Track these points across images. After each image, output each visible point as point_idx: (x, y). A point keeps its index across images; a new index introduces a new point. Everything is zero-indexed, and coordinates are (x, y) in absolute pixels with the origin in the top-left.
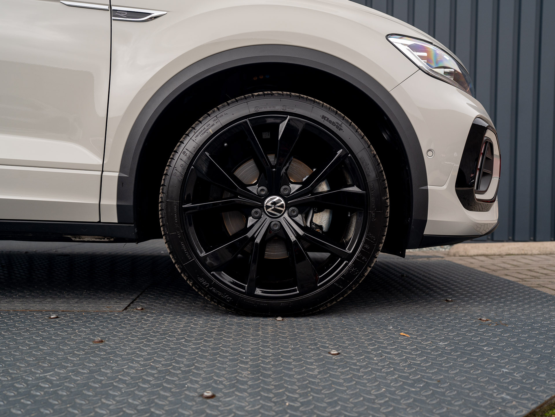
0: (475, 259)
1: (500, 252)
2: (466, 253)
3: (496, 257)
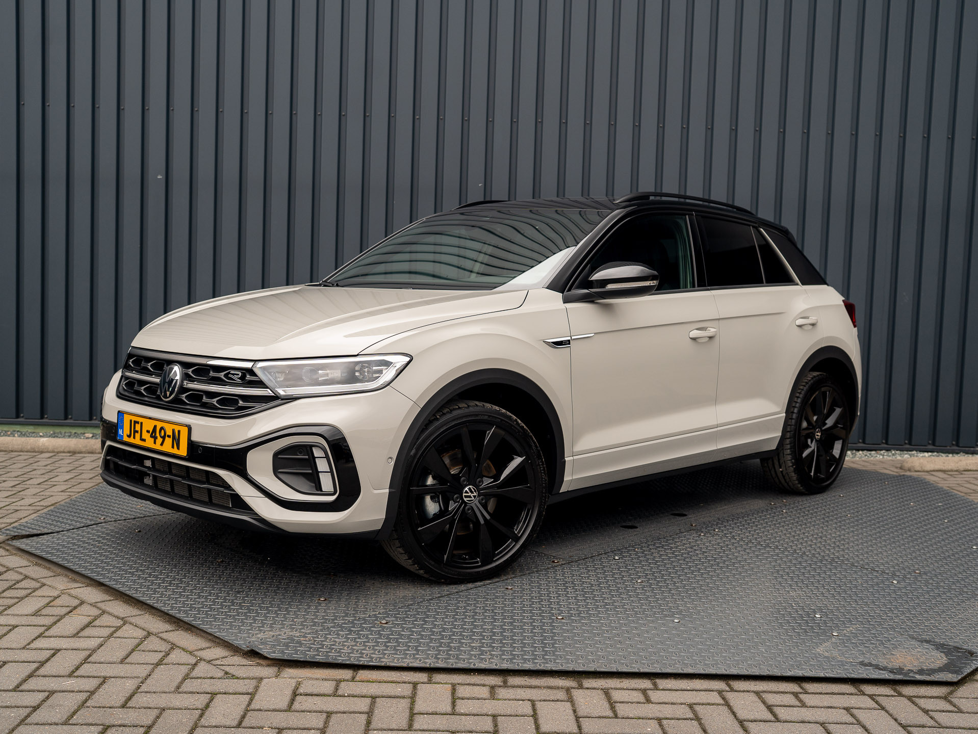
0: (932, 475)
1: (958, 467)
2: (921, 467)
3: (954, 473)
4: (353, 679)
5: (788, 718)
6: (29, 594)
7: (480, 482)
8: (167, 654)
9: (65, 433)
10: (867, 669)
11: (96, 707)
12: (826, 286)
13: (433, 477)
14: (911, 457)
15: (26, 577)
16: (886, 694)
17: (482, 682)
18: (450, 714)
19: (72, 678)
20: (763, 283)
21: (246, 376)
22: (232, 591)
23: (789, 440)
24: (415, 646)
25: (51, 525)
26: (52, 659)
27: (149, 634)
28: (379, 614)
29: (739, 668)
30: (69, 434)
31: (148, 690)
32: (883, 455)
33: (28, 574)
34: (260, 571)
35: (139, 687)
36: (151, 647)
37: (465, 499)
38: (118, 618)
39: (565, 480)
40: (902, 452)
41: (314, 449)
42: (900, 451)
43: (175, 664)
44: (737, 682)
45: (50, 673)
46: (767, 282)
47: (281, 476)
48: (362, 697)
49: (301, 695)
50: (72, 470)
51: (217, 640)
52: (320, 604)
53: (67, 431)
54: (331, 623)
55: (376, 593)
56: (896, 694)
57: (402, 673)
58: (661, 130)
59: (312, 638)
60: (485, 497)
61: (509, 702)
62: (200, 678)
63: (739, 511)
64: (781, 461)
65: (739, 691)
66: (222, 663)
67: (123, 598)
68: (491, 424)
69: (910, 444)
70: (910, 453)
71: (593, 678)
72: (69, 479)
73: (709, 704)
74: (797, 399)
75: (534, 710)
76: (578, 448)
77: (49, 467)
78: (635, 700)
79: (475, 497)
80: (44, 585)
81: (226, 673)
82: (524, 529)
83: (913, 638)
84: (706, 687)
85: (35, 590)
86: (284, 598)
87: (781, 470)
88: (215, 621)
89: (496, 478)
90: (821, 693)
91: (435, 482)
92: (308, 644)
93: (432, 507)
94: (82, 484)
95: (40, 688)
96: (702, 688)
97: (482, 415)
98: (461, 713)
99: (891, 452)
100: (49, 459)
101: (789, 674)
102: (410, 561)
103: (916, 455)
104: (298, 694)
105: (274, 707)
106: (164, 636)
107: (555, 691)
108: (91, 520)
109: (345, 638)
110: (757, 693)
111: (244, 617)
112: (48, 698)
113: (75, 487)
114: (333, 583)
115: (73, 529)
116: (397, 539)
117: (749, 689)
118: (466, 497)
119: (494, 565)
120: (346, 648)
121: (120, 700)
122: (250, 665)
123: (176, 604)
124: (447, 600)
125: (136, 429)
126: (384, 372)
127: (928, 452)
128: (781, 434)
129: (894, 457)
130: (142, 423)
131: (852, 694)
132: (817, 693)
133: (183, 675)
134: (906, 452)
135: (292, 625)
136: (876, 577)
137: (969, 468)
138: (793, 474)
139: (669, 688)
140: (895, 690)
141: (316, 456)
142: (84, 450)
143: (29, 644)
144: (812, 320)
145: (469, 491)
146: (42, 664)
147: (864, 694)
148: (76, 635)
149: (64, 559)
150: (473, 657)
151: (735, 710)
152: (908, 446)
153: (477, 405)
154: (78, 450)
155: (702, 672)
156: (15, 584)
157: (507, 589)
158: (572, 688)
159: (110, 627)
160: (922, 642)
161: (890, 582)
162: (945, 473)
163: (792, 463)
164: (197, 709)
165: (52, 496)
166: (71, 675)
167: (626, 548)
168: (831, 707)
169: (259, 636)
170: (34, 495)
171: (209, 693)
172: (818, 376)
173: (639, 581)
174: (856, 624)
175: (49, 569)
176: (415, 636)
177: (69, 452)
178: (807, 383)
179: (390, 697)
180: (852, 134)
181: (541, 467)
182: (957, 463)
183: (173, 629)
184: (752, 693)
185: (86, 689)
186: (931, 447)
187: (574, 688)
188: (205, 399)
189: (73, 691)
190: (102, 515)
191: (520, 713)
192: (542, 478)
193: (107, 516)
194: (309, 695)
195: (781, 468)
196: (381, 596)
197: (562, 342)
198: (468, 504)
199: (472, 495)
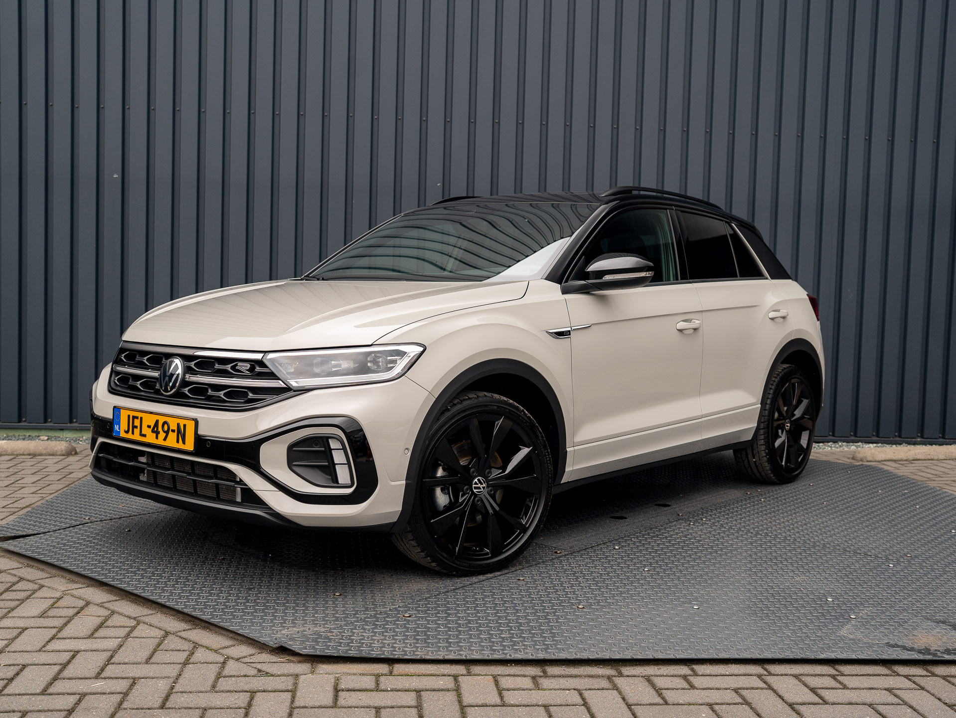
3: (905, 462)
4: (391, 673)
5: (835, 700)
6: (30, 596)
7: (488, 473)
8: (192, 653)
9: (19, 435)
10: (895, 650)
11: (133, 709)
12: (791, 280)
13: (443, 469)
14: (857, 448)
15: (21, 579)
16: (920, 674)
17: (522, 673)
18: (500, 706)
19: (100, 680)
20: (737, 277)
21: (255, 368)
22: (242, 587)
23: (763, 430)
24: (445, 638)
25: (34, 526)
26: (74, 661)
27: (167, 634)
28: (399, 607)
29: (772, 652)
30: (24, 437)
31: (183, 690)
32: (831, 447)
33: (23, 576)
34: (265, 568)
35: (172, 688)
36: (173, 647)
37: (475, 491)
38: (130, 617)
39: (566, 470)
40: (848, 444)
41: (330, 440)
42: (847, 442)
43: (203, 663)
44: (773, 666)
45: (74, 675)
46: (741, 276)
47: (296, 469)
48: (406, 691)
49: (343, 690)
50: (36, 472)
51: (240, 638)
52: (337, 599)
53: (21, 434)
54: (353, 618)
55: (389, 587)
56: (930, 674)
57: (438, 666)
58: (615, 131)
59: (339, 634)
60: (493, 487)
61: (556, 692)
62: (234, 676)
63: (719, 501)
64: (755, 452)
65: (778, 675)
66: (251, 661)
67: (129, 598)
68: (499, 415)
69: (855, 436)
70: (856, 444)
71: (630, 666)
72: (37, 481)
73: (752, 688)
74: (770, 391)
75: (583, 699)
76: (578, 439)
77: (11, 470)
78: (679, 686)
79: (484, 488)
80: (42, 586)
81: (259, 671)
82: (532, 519)
83: (928, 619)
84: (745, 672)
85: (35, 591)
86: (299, 594)
87: (754, 460)
88: (234, 619)
89: (504, 468)
90: (857, 675)
91: (445, 474)
92: (337, 639)
93: (442, 499)
94: (51, 485)
95: (69, 691)
96: (740, 673)
97: (490, 405)
98: (512, 704)
99: (838, 444)
100: (9, 462)
101: (822, 656)
102: (423, 554)
103: (862, 446)
104: (340, 690)
105: (319, 704)
106: (183, 634)
107: (598, 680)
108: (76, 521)
109: (371, 632)
110: (796, 676)
111: (263, 614)
112: (80, 700)
113: (45, 489)
114: (343, 578)
115: (59, 530)
116: (410, 532)
117: (786, 673)
118: (476, 488)
119: (503, 556)
120: (376, 642)
121: (157, 701)
122: (281, 662)
123: (189, 602)
124: (463, 593)
125: (135, 424)
126: (398, 362)
127: (872, 443)
128: (756, 425)
129: (841, 448)
130: (141, 418)
131: (887, 675)
132: (853, 675)
133: (215, 674)
134: (852, 444)
135: (314, 620)
136: (871, 561)
137: (918, 458)
138: (766, 464)
139: (708, 673)
140: (927, 671)
141: (332, 448)
142: (44, 452)
143: (44, 646)
144: (782, 313)
145: (478, 482)
146: (65, 666)
147: (898, 675)
148: (91, 636)
149: (58, 559)
150: (507, 648)
151: (780, 693)
152: (853, 438)
153: (486, 396)
154: (38, 452)
155: (737, 657)
156: (11, 586)
157: (519, 580)
158: (613, 676)
159: (124, 627)
160: (938, 623)
161: (886, 566)
162: (896, 463)
163: (765, 453)
164: (240, 708)
165: (24, 498)
166: (98, 676)
167: (622, 538)
168: (872, 689)
169: (284, 632)
170: (4, 497)
171: (247, 692)
172: (788, 367)
173: (646, 570)
174: (869, 607)
175: (43, 570)
176: (442, 629)
177: (29, 455)
178: (778, 375)
179: (434, 690)
180: (798, 136)
181: (546, 458)
182: (907, 453)
183: (190, 627)
184: (791, 677)
185: (118, 690)
186: (875, 438)
187: (615, 676)
188: (210, 392)
189: (104, 694)
190: (86, 516)
191: (570, 702)
192: (548, 468)
193: (91, 516)
194: (351, 690)
195: (754, 458)
196: (395, 590)
197: (563, 332)
198: (477, 496)
199: (481, 486)
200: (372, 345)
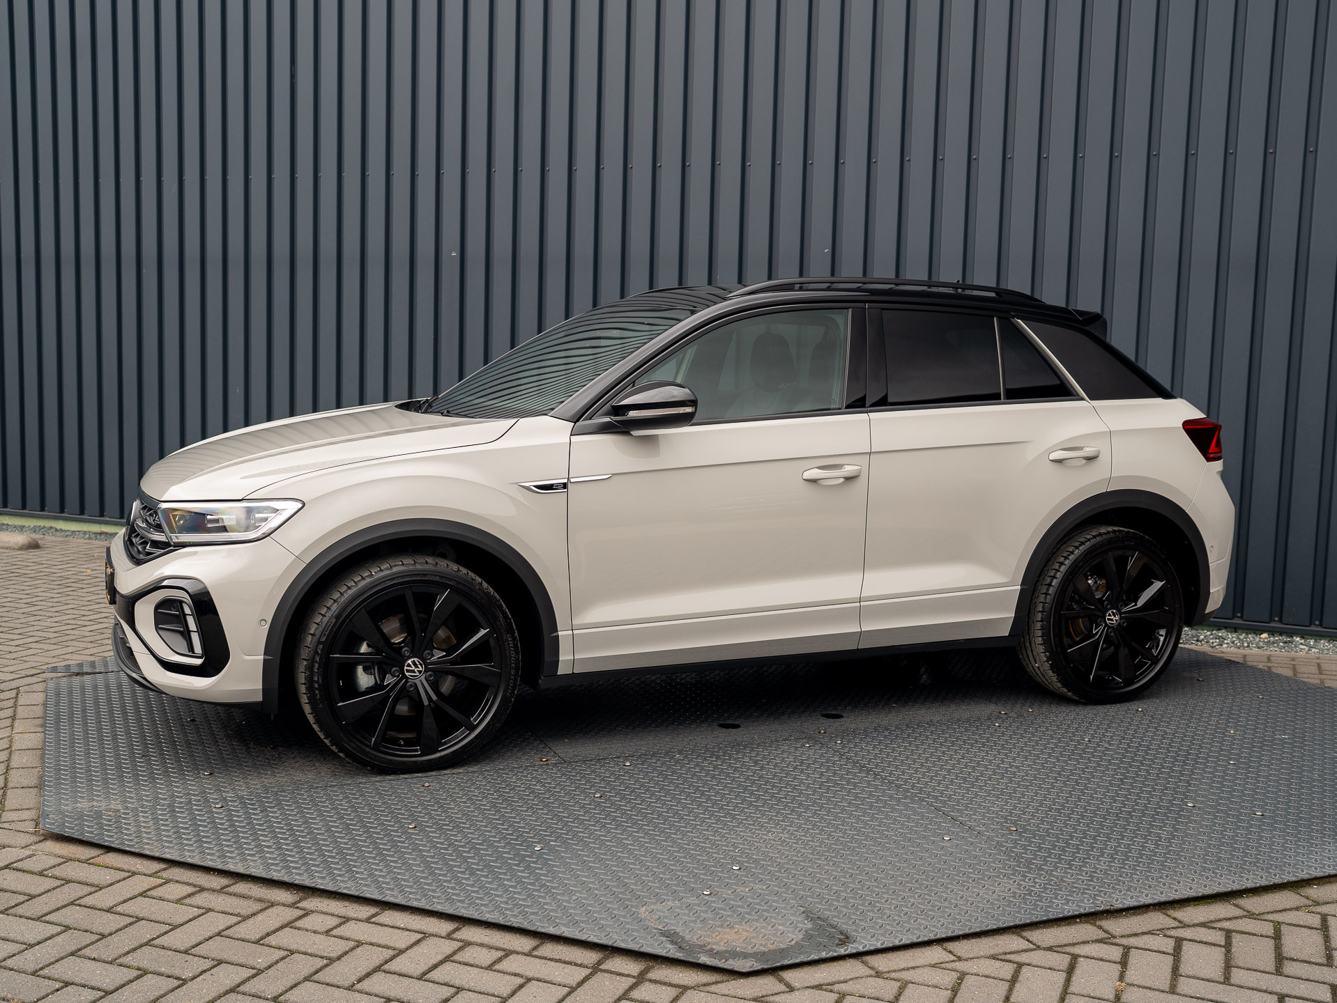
7: (428, 654)
10: (657, 940)
13: (367, 643)
20: (1001, 399)
22: (140, 754)
23: (1041, 623)
24: (204, 836)
28: (234, 797)
33: (19, 713)
34: (207, 736)
37: (407, 674)
39: (561, 659)
41: (183, 605)
44: (472, 929)
47: (161, 632)
52: (196, 778)
54: (170, 800)
60: (433, 672)
64: (1035, 653)
68: (445, 587)
74: (1060, 567)
76: (582, 620)
79: (420, 672)
82: (483, 716)
87: (1037, 665)
88: (67, 784)
91: (370, 650)
92: (105, 819)
93: (364, 680)
97: (431, 575)
118: (408, 671)
119: (438, 755)
123: (66, 761)
126: (268, 520)
138: (1051, 673)
141: (187, 613)
144: (1089, 451)
145: (412, 665)
149: (58, 702)
153: (427, 563)
169: (79, 805)
173: (597, 796)
181: (510, 644)
184: (460, 944)
192: (511, 657)
195: (1036, 663)
197: (553, 485)
198: (409, 680)
199: (416, 670)
200: (242, 500)
